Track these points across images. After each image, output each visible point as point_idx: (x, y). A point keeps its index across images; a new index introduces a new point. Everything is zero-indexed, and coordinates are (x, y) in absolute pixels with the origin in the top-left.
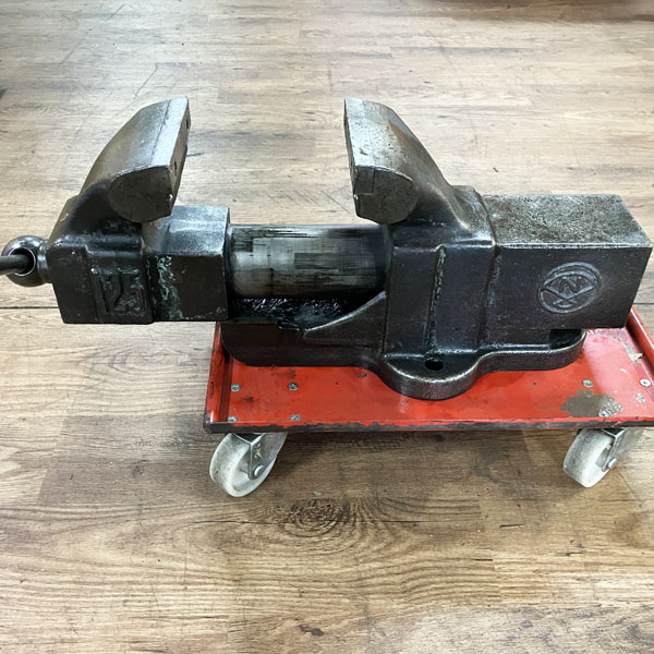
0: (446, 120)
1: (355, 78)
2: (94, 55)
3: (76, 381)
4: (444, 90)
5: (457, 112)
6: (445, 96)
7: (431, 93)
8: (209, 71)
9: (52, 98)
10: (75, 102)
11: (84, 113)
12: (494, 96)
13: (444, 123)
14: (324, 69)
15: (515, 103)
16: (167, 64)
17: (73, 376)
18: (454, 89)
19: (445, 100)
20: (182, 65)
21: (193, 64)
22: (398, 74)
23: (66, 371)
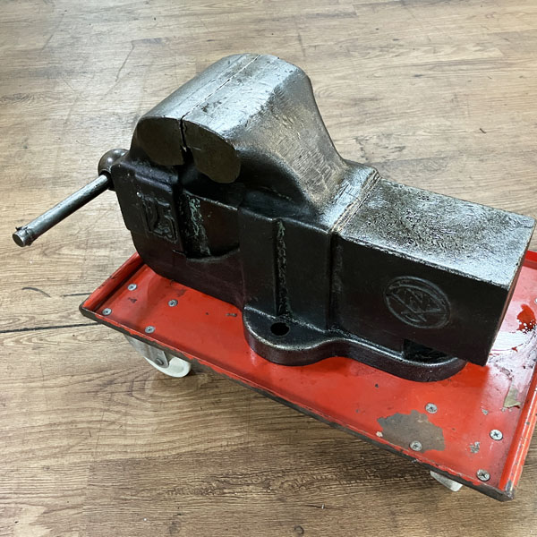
0: (422, 79)
1: (326, 41)
2: (73, 37)
3: (96, 416)
4: (414, 46)
5: (430, 69)
6: (415, 53)
7: (401, 51)
8: (184, 45)
9: (37, 87)
10: (61, 89)
11: (70, 100)
12: (464, 49)
13: (420, 83)
14: (293, 33)
15: (486, 55)
16: (143, 40)
17: (93, 409)
18: (423, 45)
19: (417, 57)
20: (158, 41)
21: (167, 39)
22: (365, 33)
23: (86, 404)
